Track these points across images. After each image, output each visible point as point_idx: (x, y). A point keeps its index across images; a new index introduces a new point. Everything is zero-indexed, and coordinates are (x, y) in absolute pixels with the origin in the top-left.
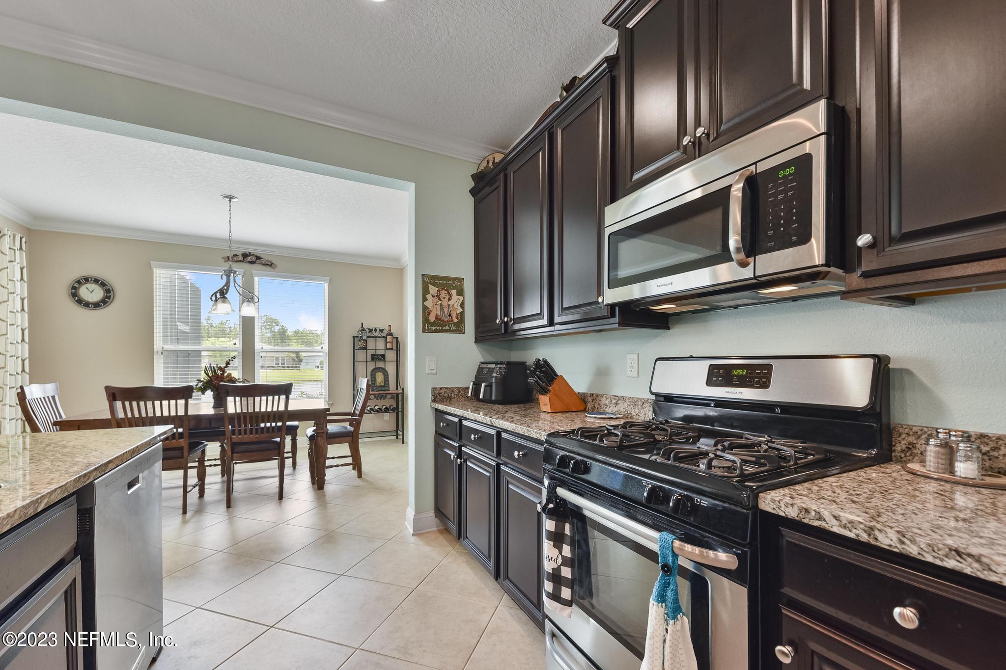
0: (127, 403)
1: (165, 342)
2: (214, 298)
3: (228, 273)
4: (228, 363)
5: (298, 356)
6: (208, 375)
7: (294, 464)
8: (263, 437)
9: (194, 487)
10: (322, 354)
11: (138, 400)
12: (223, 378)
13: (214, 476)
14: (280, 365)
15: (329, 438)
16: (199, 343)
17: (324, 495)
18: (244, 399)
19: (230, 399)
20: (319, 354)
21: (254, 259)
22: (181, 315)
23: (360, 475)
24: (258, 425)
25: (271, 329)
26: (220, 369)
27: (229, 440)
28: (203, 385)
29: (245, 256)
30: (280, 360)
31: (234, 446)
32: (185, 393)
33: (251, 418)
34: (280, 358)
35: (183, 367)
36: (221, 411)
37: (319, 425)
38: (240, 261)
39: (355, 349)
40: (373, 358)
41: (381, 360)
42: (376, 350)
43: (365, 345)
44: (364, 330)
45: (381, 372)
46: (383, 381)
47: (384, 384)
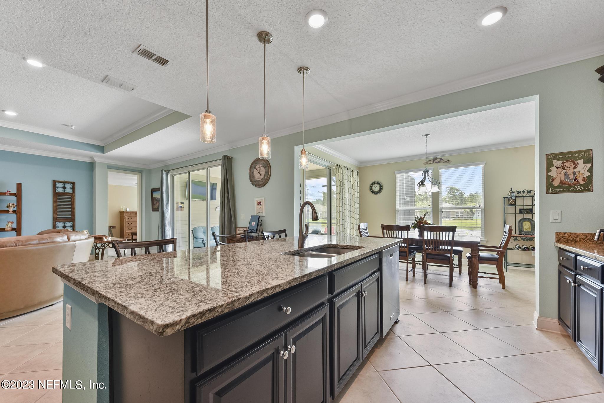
0: (388, 231)
1: (400, 206)
2: (419, 185)
3: (426, 172)
4: (425, 215)
5: (472, 211)
6: (416, 221)
7: (460, 272)
8: (441, 253)
9: (411, 271)
10: (480, 209)
11: (391, 230)
12: (423, 222)
13: (419, 268)
14: (459, 216)
15: (481, 260)
16: (413, 206)
17: (476, 292)
18: (432, 233)
19: (425, 233)
20: (478, 210)
21: (438, 160)
22: (406, 193)
23: (504, 287)
24: (439, 247)
25: (454, 194)
26: (422, 218)
27: (425, 251)
28: (414, 225)
29: (434, 160)
30: (459, 214)
31: (427, 255)
32: (407, 228)
33: (435, 242)
34: (459, 212)
35: (407, 217)
36: (421, 238)
37: (473, 251)
38: (432, 163)
39: (505, 206)
40: (521, 211)
41: (528, 213)
42: (524, 206)
43: (514, 202)
44: (513, 193)
45: (528, 221)
46: (530, 228)
47: (530, 230)
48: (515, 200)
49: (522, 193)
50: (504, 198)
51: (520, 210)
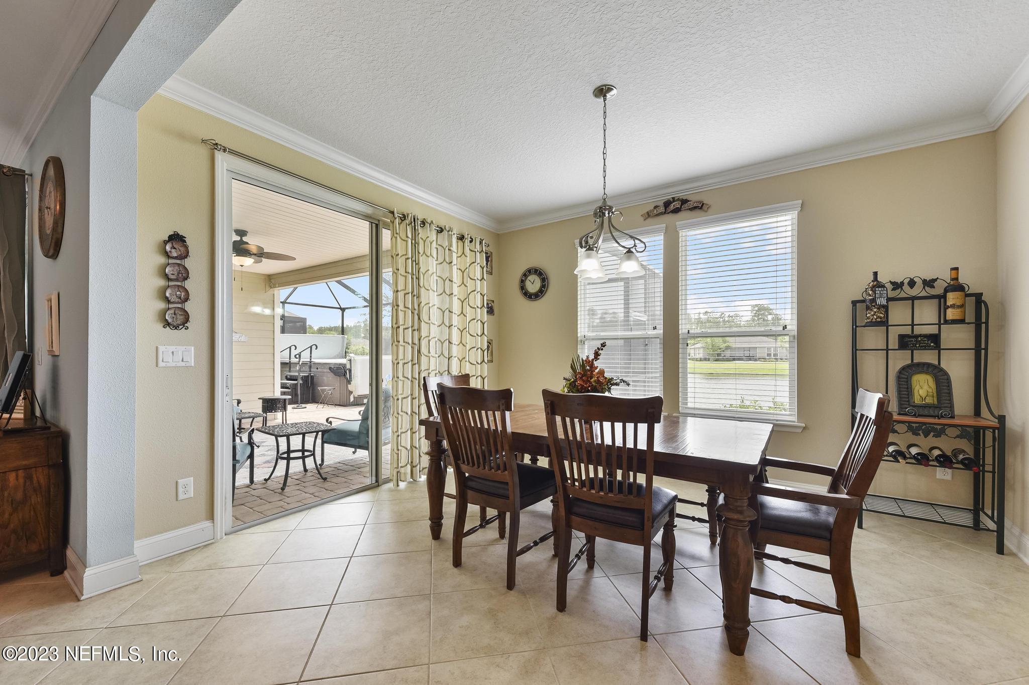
1: (588, 330)
4: (597, 355)
21: (677, 204)
26: (589, 363)
29: (668, 204)
38: (661, 214)
39: (856, 327)
40: (905, 342)
41: (926, 348)
42: (913, 325)
43: (882, 316)
44: (879, 287)
45: (927, 373)
46: (935, 395)
47: (936, 402)
48: (886, 308)
49: (906, 287)
50: (854, 303)
51: (902, 337)
